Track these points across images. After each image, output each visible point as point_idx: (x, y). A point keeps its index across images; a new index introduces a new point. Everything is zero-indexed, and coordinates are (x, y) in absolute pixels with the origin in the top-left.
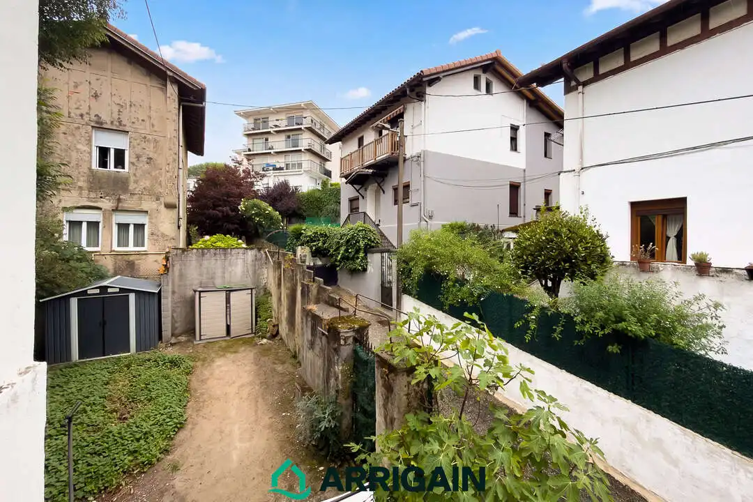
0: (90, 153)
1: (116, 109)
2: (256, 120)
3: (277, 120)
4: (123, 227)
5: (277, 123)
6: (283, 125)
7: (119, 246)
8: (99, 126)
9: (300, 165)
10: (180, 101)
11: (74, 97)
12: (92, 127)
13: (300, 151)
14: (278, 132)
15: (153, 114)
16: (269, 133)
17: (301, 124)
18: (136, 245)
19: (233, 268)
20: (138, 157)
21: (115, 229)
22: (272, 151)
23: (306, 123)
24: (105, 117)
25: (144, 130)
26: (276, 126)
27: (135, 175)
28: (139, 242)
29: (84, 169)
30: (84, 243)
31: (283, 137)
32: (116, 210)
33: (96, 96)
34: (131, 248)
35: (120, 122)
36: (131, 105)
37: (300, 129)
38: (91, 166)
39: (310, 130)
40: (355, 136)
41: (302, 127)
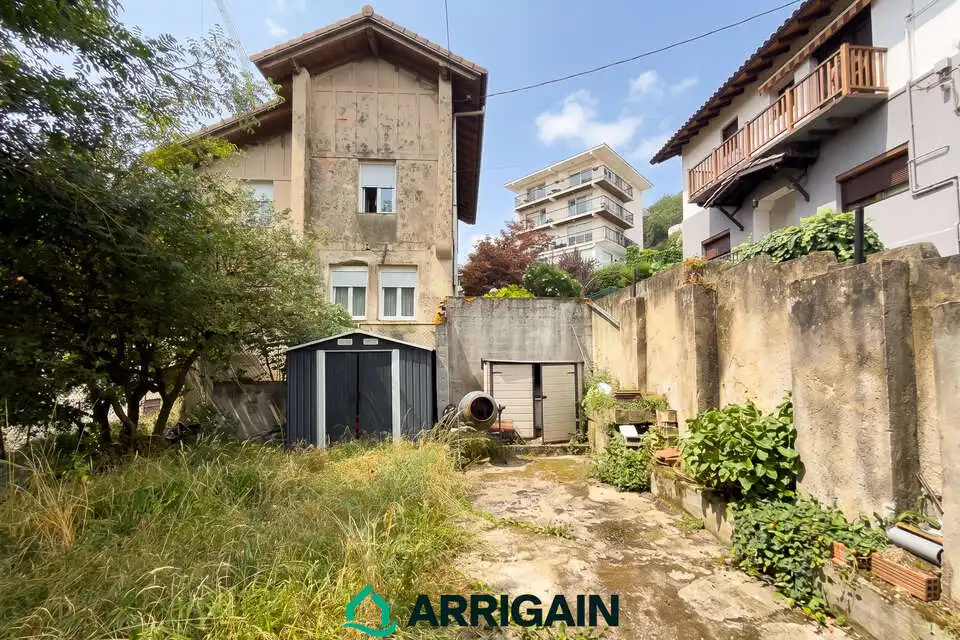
0: (357, 194)
1: (382, 132)
2: (529, 190)
3: (557, 182)
4: (390, 291)
5: (557, 187)
6: (565, 187)
7: (386, 314)
8: (365, 158)
9: (589, 237)
10: (455, 110)
11: (342, 125)
12: (360, 160)
13: (590, 216)
14: (557, 198)
15: (424, 132)
16: (547, 201)
17: (590, 180)
18: (405, 313)
19: (538, 332)
20: (406, 192)
21: (382, 293)
22: (551, 225)
23: (597, 176)
24: (372, 146)
25: (412, 154)
26: (555, 191)
27: (402, 217)
28: (408, 310)
29: (350, 213)
30: (350, 310)
31: (564, 203)
32: (383, 265)
33: (362, 120)
34: (399, 317)
35: (387, 149)
36: (398, 125)
37: (590, 187)
38: (357, 209)
39: (602, 185)
40: (715, 128)
41: (592, 183)
